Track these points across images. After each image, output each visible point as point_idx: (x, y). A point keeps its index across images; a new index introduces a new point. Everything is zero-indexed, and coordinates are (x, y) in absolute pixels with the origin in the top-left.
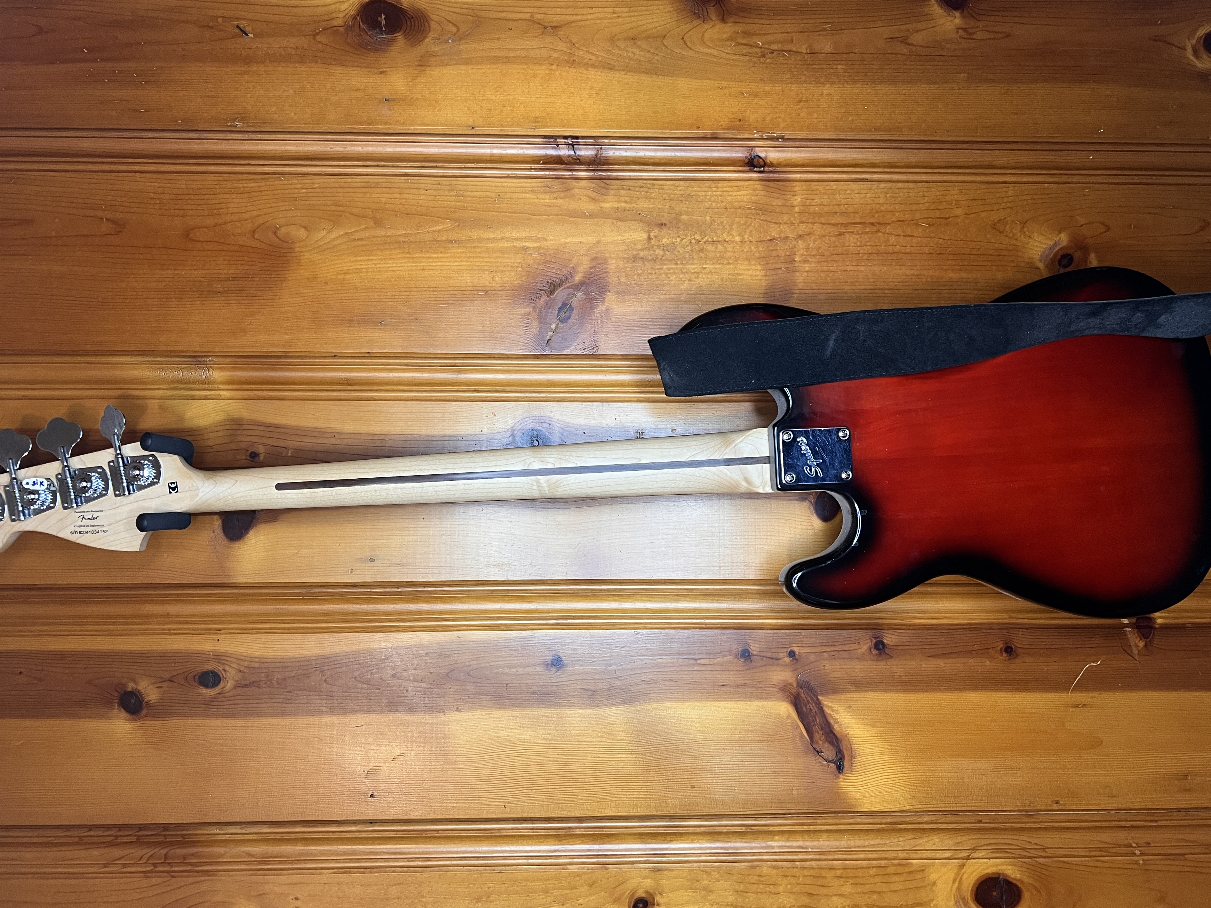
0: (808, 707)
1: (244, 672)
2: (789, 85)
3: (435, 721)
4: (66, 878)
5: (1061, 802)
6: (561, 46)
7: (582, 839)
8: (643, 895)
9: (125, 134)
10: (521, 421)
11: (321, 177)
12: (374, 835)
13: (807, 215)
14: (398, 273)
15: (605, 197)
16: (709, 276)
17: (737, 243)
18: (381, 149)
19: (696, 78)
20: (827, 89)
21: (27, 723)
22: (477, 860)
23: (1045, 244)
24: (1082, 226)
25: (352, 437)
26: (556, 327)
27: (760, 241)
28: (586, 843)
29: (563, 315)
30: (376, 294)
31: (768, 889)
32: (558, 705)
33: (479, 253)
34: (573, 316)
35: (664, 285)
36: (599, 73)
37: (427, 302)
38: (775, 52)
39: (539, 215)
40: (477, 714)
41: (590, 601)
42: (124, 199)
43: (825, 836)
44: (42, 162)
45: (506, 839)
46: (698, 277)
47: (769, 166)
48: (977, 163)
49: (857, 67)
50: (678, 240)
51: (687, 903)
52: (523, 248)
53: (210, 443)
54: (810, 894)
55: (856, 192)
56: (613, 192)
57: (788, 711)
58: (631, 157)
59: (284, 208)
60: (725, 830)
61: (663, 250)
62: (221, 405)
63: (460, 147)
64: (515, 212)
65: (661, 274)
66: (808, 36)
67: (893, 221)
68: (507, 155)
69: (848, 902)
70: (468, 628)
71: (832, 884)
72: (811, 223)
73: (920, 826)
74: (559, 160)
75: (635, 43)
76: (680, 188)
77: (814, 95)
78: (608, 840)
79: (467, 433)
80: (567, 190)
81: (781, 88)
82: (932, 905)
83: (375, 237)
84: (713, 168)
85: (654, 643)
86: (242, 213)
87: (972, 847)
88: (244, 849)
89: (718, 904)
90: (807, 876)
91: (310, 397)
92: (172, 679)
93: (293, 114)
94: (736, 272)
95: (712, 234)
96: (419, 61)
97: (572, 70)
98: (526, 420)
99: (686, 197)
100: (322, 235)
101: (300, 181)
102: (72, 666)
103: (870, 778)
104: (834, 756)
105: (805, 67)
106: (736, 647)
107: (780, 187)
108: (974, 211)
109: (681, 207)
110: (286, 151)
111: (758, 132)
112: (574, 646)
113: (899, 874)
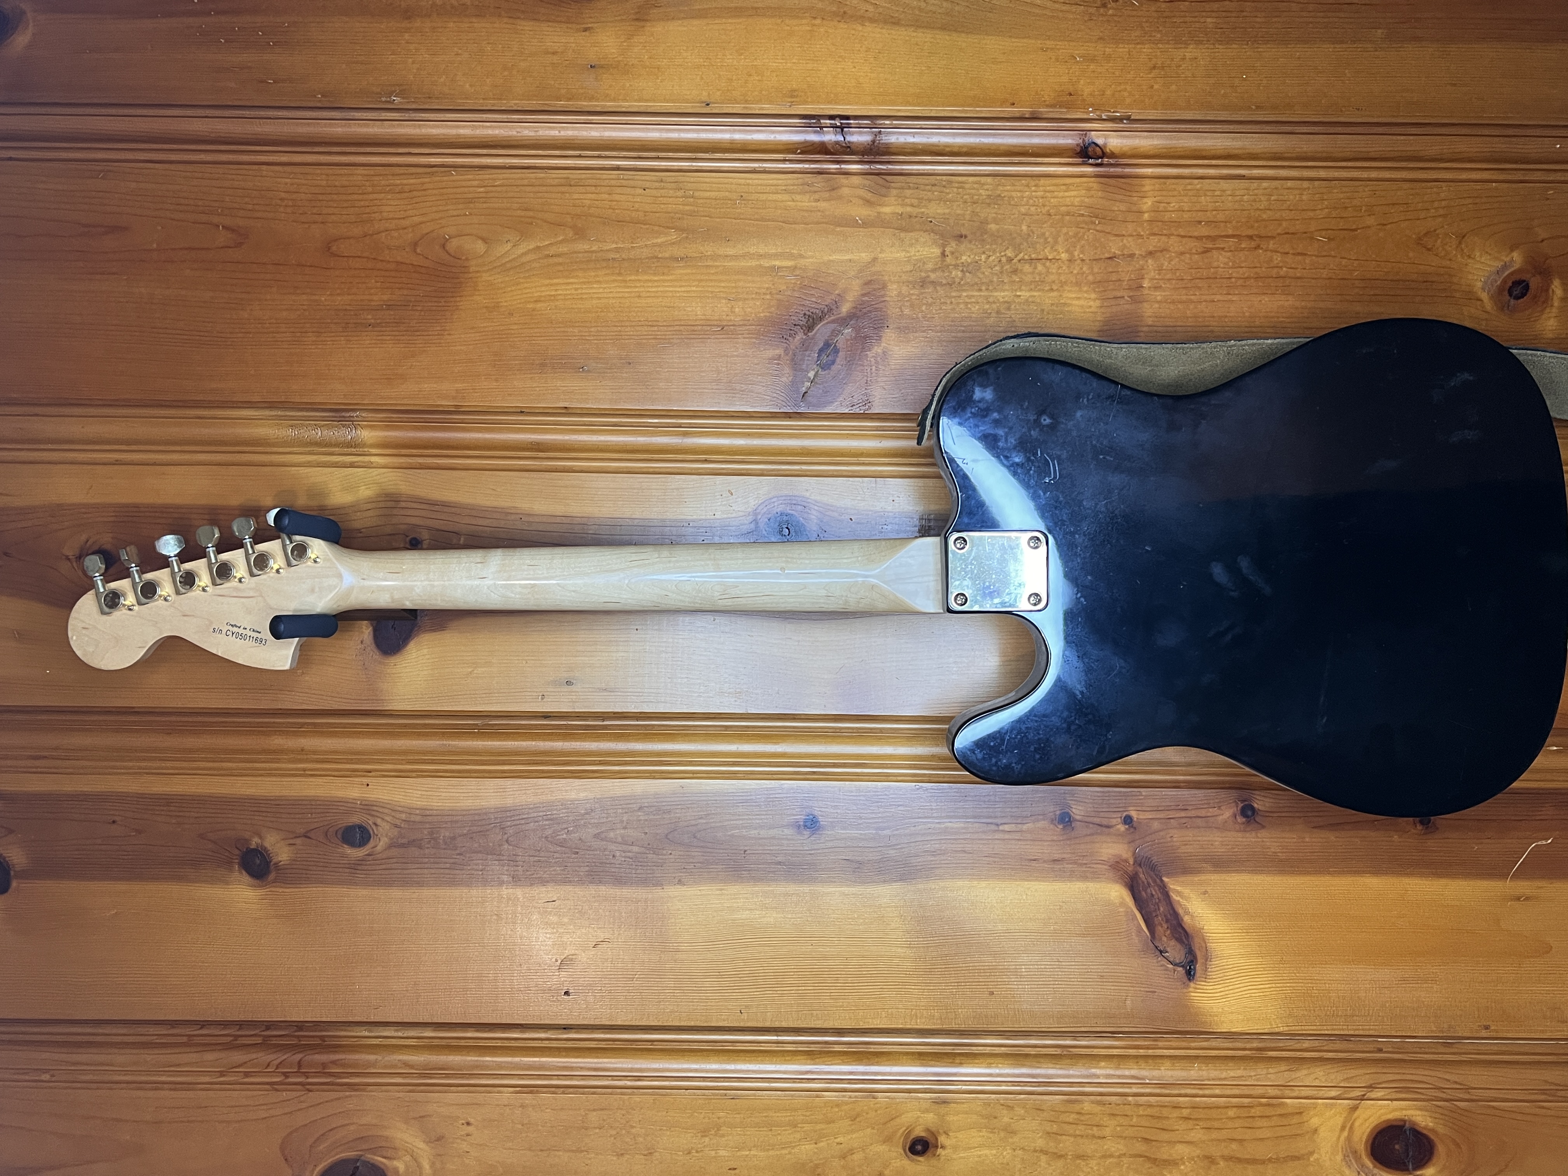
0: (1149, 890)
1: (400, 827)
2: (1139, 46)
3: (650, 896)
4: (171, 1089)
5: (1492, 1028)
7: (842, 1058)
8: (923, 1134)
9: (247, 113)
10: (767, 503)
11: (505, 171)
12: (570, 1044)
13: (1160, 223)
14: (605, 301)
15: (886, 199)
17: (1063, 263)
18: (585, 133)
19: (1010, 37)
20: (1191, 51)
21: (122, 886)
22: (704, 1081)
23: (1490, 266)
24: (1542, 241)
25: (544, 520)
26: (815, 376)
27: (1095, 260)
28: (848, 1063)
29: (824, 358)
30: (576, 330)
31: (1090, 1132)
32: (812, 880)
33: (713, 274)
34: (838, 360)
35: (963, 319)
36: (879, 30)
37: (644, 341)
39: (795, 223)
40: (705, 889)
41: (856, 744)
42: (246, 199)
43: (1168, 1063)
44: (140, 150)
45: (742, 1054)
46: (1009, 309)
47: (1108, 157)
48: (1397, 154)
49: (1233, 19)
50: (983, 257)
51: (982, 1146)
52: (773, 268)
53: (357, 525)
54: (1146, 1140)
55: (1229, 193)
56: (894, 192)
57: (1122, 898)
58: (921, 144)
59: (455, 213)
60: (1033, 1051)
61: (962, 271)
62: (372, 475)
63: (689, 130)
64: (763, 219)
65: (958, 303)
67: (1279, 234)
68: (753, 142)
69: (1198, 1152)
70: (694, 775)
71: (1177, 1127)
72: (1166, 235)
73: (1298, 1054)
74: (822, 149)
76: (988, 187)
77: (1172, 60)
78: (876, 1060)
79: (695, 517)
80: (833, 189)
81: (1127, 50)
82: (1312, 1159)
83: (576, 252)
84: (1032, 159)
85: (941, 802)
86: (399, 219)
87: (1368, 1084)
88: (401, 1057)
89: (1023, 1149)
90: (1143, 1116)
91: (490, 467)
92: (308, 835)
93: (467, 86)
94: (1062, 301)
95: (1029, 250)
96: (637, 13)
97: (842, 25)
98: (773, 500)
99: (995, 199)
100: (506, 249)
101: (477, 177)
102: (181, 814)
103: (1231, 988)
104: (1183, 958)
105: (1162, 20)
106: (1053, 809)
107: (1123, 186)
108: (1392, 220)
109: (987, 213)
110: (458, 136)
111: (1095, 110)
112: (834, 802)
113: (1268, 1117)
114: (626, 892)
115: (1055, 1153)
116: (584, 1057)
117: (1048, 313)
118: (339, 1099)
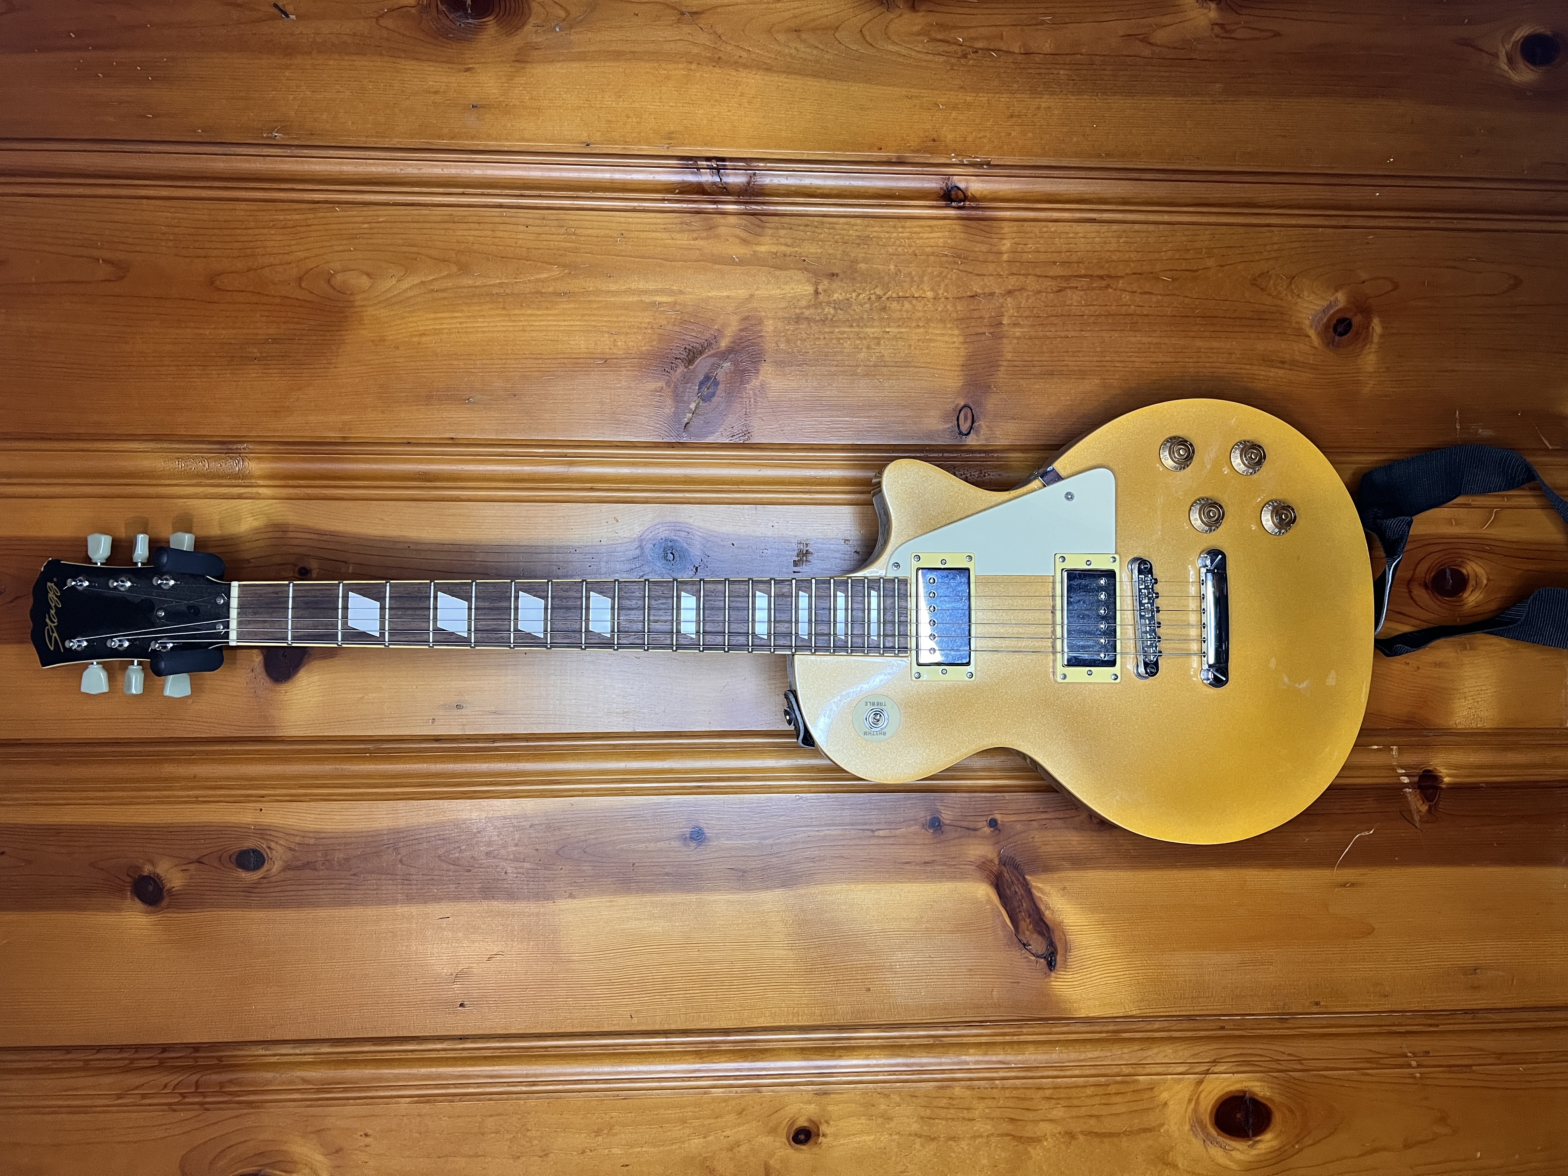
0: (1013, 889)
1: (295, 850)
2: (997, 95)
3: (542, 910)
4: (68, 1113)
5: (1322, 1003)
6: (703, 38)
7: (730, 1056)
8: (806, 1124)
9: (125, 147)
10: (652, 529)
11: (389, 208)
12: (465, 1054)
13: (1018, 264)
14: (490, 335)
15: (761, 238)
16: (894, 343)
17: (929, 301)
18: (467, 172)
19: (877, 84)
20: (1045, 101)
21: (13, 916)
22: (597, 1083)
23: (1317, 305)
24: (1363, 282)
25: (432, 549)
26: (696, 408)
27: (958, 298)
28: (734, 1061)
29: (705, 391)
30: (461, 363)
32: (698, 889)
33: (596, 309)
34: (718, 392)
35: (835, 354)
36: (752, 75)
37: (529, 374)
38: (980, 51)
39: (674, 261)
40: (594, 901)
41: (740, 758)
42: (127, 234)
43: (1032, 1048)
44: (18, 184)
45: (633, 1056)
46: (879, 344)
47: (970, 201)
48: (1233, 201)
49: (1084, 72)
50: (854, 295)
51: (860, 1133)
52: (653, 303)
53: (246, 556)
54: (1012, 1120)
55: (1081, 235)
56: (770, 232)
57: (988, 895)
58: (794, 186)
59: (340, 248)
60: (908, 1042)
61: (835, 308)
62: (260, 506)
63: (570, 170)
64: (642, 257)
65: (831, 339)
66: (1022, 30)
67: (1127, 274)
68: (632, 182)
69: (1059, 1129)
70: (583, 793)
71: (1040, 1107)
72: (1023, 275)
73: (1149, 1034)
74: (700, 189)
75: (799, 37)
76: (857, 228)
77: (1028, 109)
78: (762, 1056)
79: (581, 544)
80: (711, 228)
81: (986, 99)
82: (1162, 1131)
83: (461, 288)
84: (899, 202)
85: (820, 812)
86: (284, 254)
87: (1213, 1058)
88: (299, 1074)
89: (899, 1133)
90: (1009, 1097)
91: (378, 497)
92: (201, 860)
93: (350, 123)
94: (927, 337)
95: (897, 288)
96: (517, 55)
97: (717, 70)
98: (658, 527)
99: (865, 240)
100: (391, 284)
101: (361, 213)
102: (71, 843)
103: (1089, 976)
104: (1044, 950)
105: (1019, 71)
106: (922, 814)
107: (984, 228)
108: (1229, 262)
109: (857, 252)
110: (341, 172)
111: (957, 156)
112: (718, 814)
113: (1122, 1093)
114: (518, 906)
115: (930, 1136)
116: (480, 1065)
117: (915, 349)
118: (238, 1117)
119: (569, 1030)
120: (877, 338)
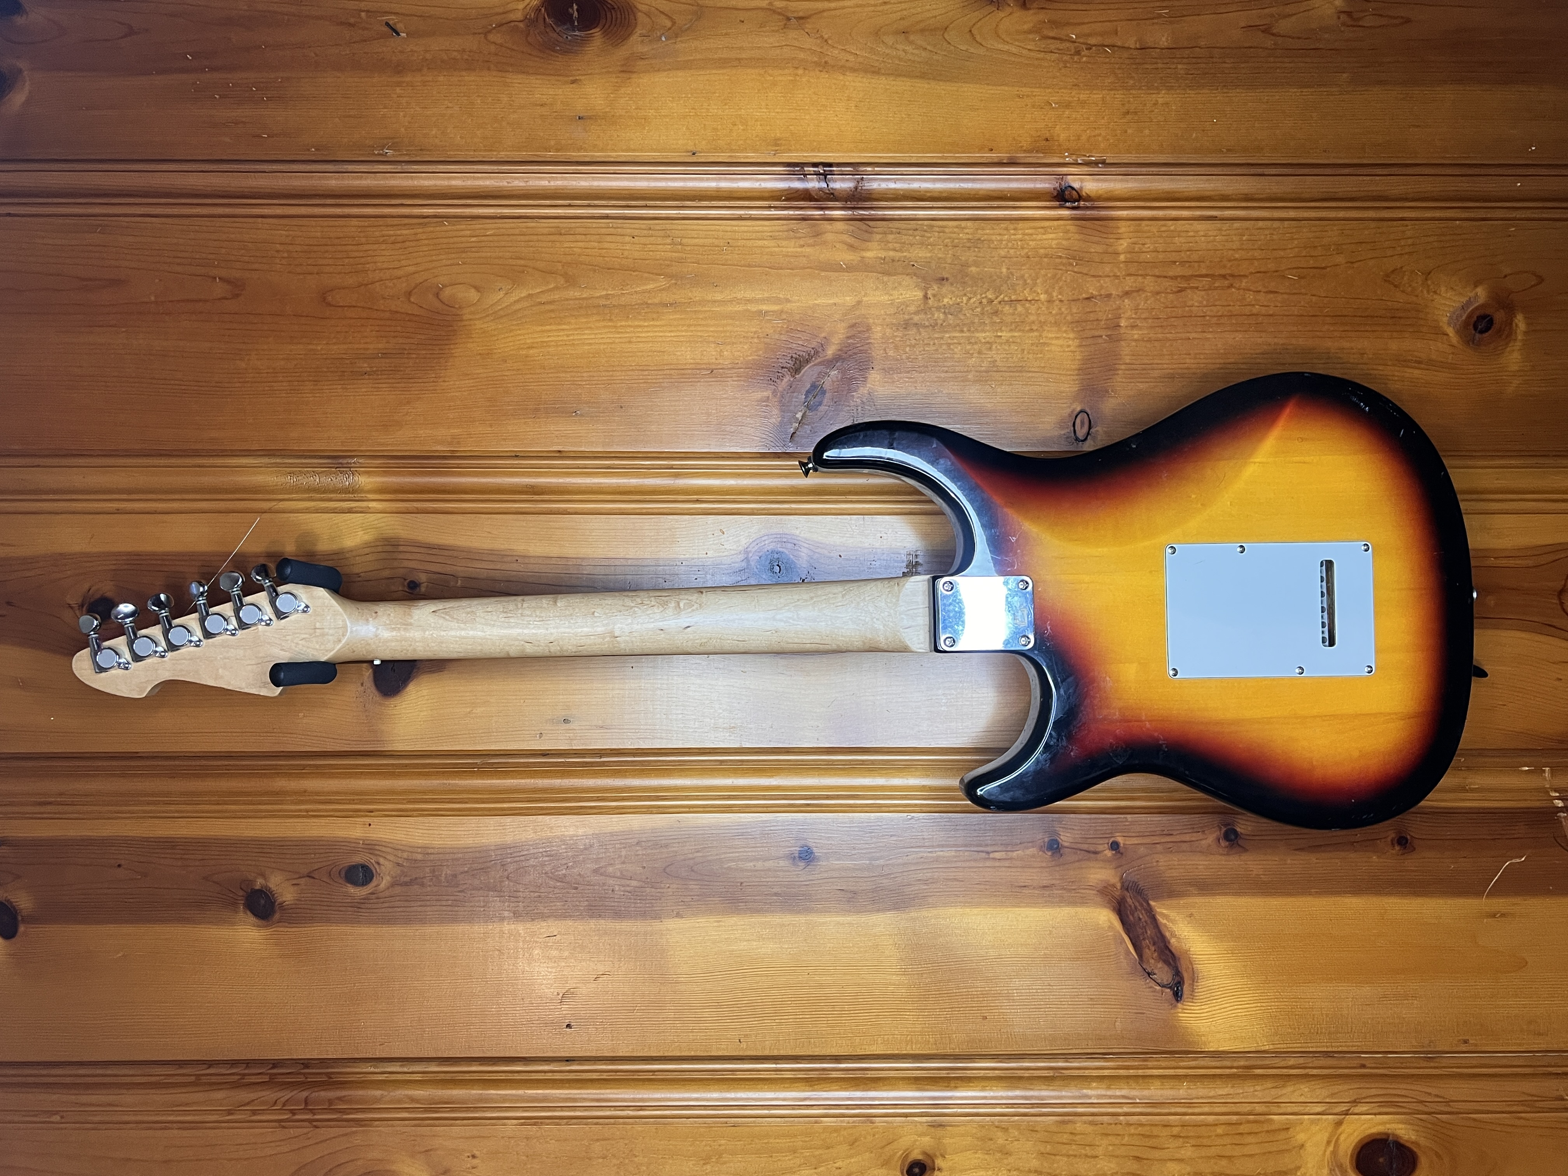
0: (1136, 915)
1: (403, 866)
2: (1113, 92)
3: (650, 929)
4: (179, 1128)
5: (1471, 1042)
6: (809, 43)
7: (840, 1084)
8: (920, 1157)
9: (241, 167)
10: (758, 541)
11: (496, 221)
12: (572, 1076)
13: (1135, 264)
14: (597, 347)
15: (869, 244)
16: (1007, 348)
17: (1043, 304)
18: (574, 183)
19: (988, 84)
20: (1162, 97)
21: (128, 929)
22: (705, 1109)
23: (1455, 301)
24: (1505, 276)
25: (540, 561)
26: (802, 417)
27: (1073, 300)
28: (846, 1089)
29: (812, 399)
30: (568, 375)
32: (808, 910)
33: (702, 319)
34: (825, 401)
35: (945, 359)
36: (860, 79)
37: (635, 385)
38: (1094, 48)
39: (781, 269)
40: (702, 921)
41: (849, 776)
42: (243, 251)
43: (1157, 1083)
44: (136, 204)
45: (741, 1082)
46: (990, 349)
47: (1084, 201)
48: (1363, 194)
49: (1203, 66)
50: (965, 299)
51: (977, 1168)
52: (760, 312)
53: (356, 570)
54: (1137, 1158)
55: (1202, 233)
56: (878, 237)
57: (1109, 921)
58: (902, 190)
59: (449, 262)
60: (1027, 1074)
61: (944, 313)
62: (370, 520)
63: (676, 179)
64: (749, 266)
65: (941, 345)
66: (1138, 25)
67: (1251, 273)
68: (738, 190)
69: (1188, 1169)
70: (691, 810)
71: (1166, 1146)
72: (1141, 275)
73: (1285, 1071)
74: (806, 196)
75: (907, 39)
76: (968, 230)
77: (1145, 105)
78: (873, 1085)
79: (687, 556)
80: (818, 235)
81: (1101, 96)
82: (1299, 1174)
83: (567, 300)
84: (1011, 203)
85: (933, 831)
86: (394, 268)
87: (1353, 1099)
88: (407, 1092)
89: (1018, 1169)
90: (1133, 1135)
91: (485, 510)
92: (312, 875)
93: (458, 138)
94: (1041, 341)
95: (1010, 291)
96: (622, 65)
97: (824, 75)
98: (763, 539)
99: (975, 243)
100: (499, 298)
101: (469, 227)
102: (187, 856)
103: (1217, 1008)
104: (1170, 979)
105: (1134, 66)
106: (1040, 836)
107: (1099, 228)
108: (1359, 258)
109: (968, 256)
110: (450, 187)
111: (1071, 154)
112: (828, 833)
113: (1256, 1133)
114: (625, 925)
116: (587, 1088)
117: (1029, 353)
118: (346, 1135)
119: (677, 1053)
120: (988, 343)
